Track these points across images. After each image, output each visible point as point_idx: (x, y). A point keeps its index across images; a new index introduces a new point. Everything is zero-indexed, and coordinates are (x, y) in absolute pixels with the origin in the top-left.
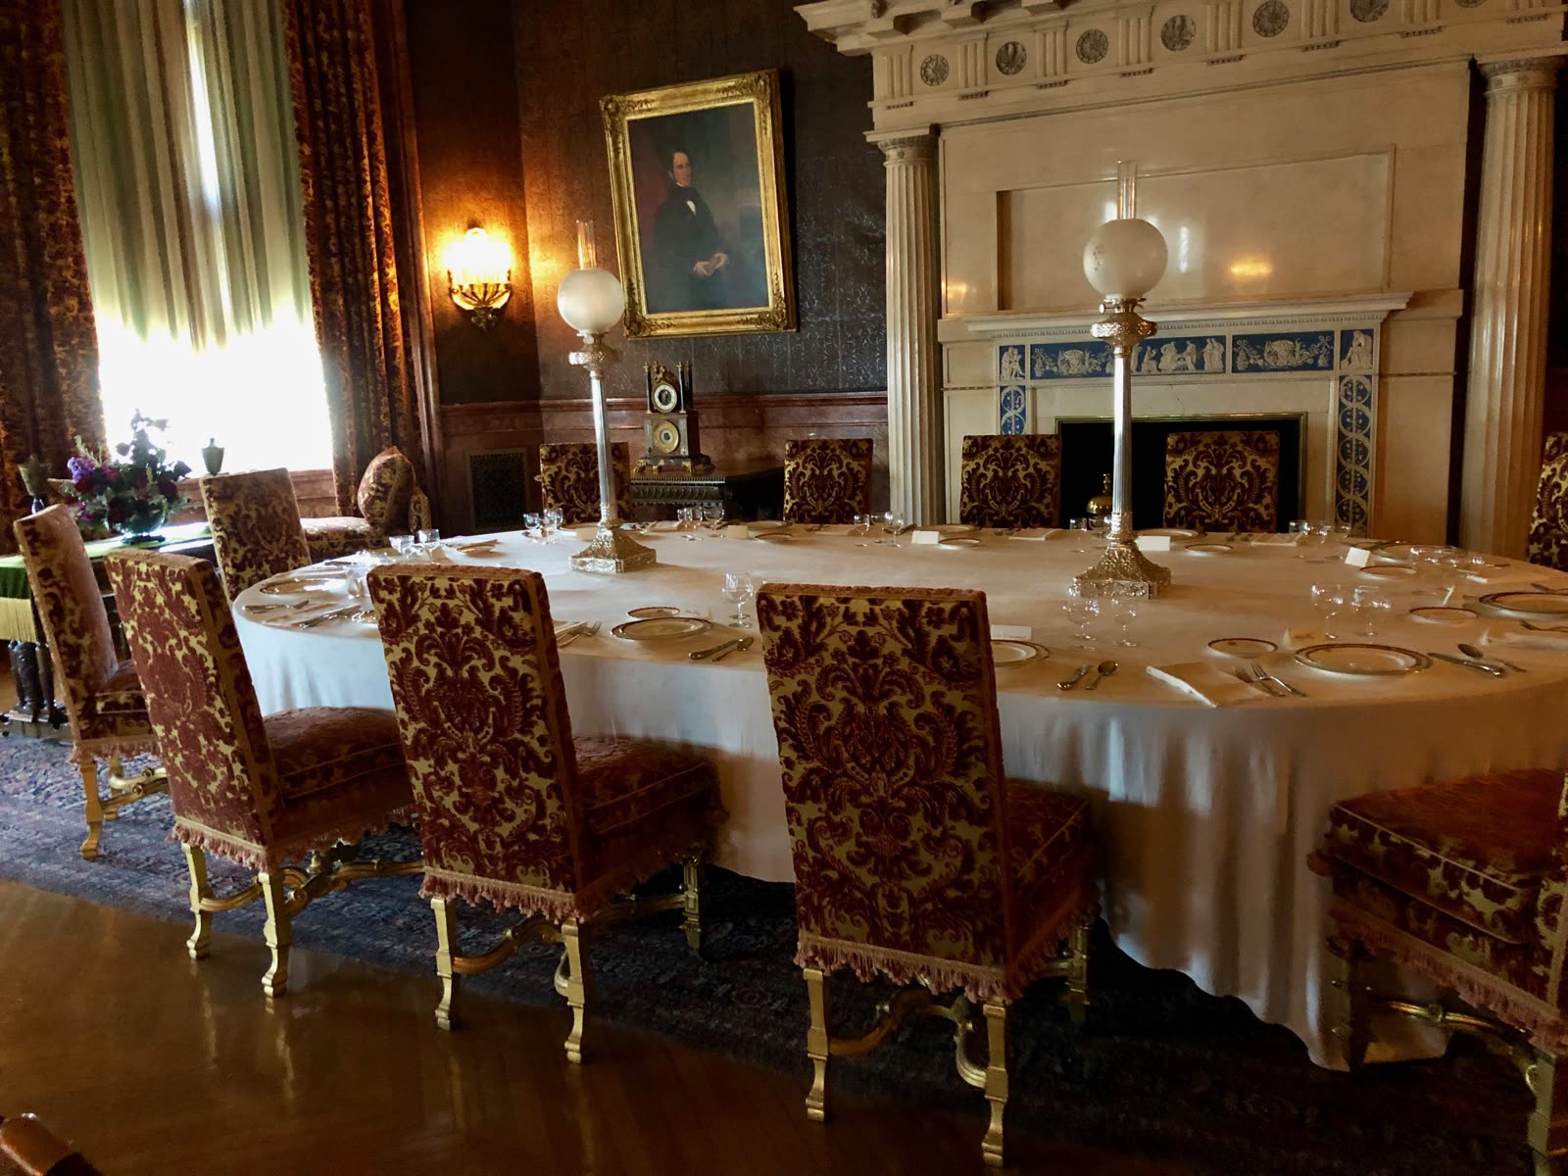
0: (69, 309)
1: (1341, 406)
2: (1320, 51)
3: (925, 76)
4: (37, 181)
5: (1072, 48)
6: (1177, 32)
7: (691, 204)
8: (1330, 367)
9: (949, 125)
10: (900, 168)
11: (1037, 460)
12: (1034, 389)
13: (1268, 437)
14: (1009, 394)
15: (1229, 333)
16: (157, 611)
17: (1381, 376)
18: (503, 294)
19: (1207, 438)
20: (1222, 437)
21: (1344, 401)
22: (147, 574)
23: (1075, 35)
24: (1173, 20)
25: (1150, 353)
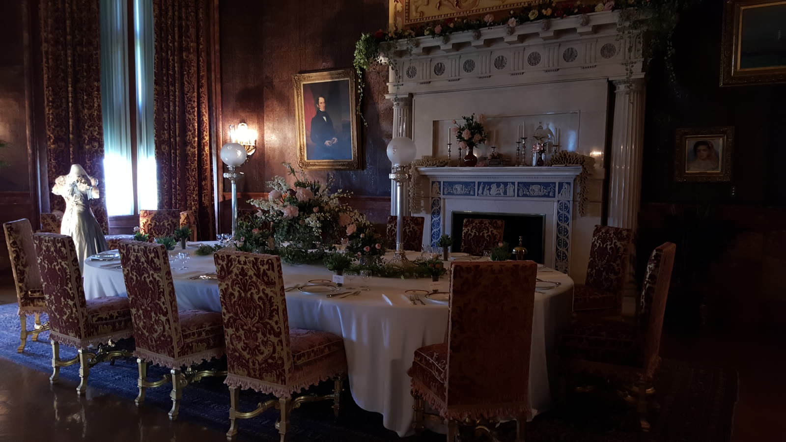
0: (93, 147)
1: (558, 213)
2: (552, 72)
3: (408, 73)
4: (85, 97)
5: (462, 66)
6: (500, 62)
7: (325, 118)
8: (554, 197)
9: (416, 94)
10: (398, 109)
11: (413, 226)
12: (444, 199)
13: (498, 222)
14: (435, 200)
15: (516, 181)
16: (51, 253)
17: (574, 201)
18: (252, 150)
19: (477, 221)
20: (482, 221)
21: (560, 211)
22: (48, 240)
23: (463, 61)
24: (499, 57)
25: (487, 187)
